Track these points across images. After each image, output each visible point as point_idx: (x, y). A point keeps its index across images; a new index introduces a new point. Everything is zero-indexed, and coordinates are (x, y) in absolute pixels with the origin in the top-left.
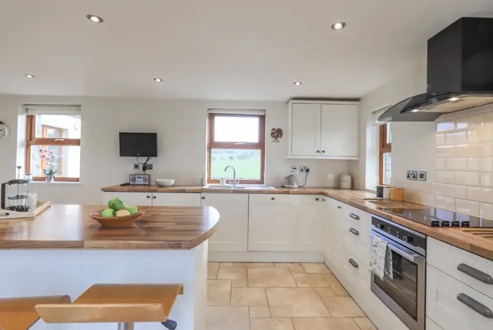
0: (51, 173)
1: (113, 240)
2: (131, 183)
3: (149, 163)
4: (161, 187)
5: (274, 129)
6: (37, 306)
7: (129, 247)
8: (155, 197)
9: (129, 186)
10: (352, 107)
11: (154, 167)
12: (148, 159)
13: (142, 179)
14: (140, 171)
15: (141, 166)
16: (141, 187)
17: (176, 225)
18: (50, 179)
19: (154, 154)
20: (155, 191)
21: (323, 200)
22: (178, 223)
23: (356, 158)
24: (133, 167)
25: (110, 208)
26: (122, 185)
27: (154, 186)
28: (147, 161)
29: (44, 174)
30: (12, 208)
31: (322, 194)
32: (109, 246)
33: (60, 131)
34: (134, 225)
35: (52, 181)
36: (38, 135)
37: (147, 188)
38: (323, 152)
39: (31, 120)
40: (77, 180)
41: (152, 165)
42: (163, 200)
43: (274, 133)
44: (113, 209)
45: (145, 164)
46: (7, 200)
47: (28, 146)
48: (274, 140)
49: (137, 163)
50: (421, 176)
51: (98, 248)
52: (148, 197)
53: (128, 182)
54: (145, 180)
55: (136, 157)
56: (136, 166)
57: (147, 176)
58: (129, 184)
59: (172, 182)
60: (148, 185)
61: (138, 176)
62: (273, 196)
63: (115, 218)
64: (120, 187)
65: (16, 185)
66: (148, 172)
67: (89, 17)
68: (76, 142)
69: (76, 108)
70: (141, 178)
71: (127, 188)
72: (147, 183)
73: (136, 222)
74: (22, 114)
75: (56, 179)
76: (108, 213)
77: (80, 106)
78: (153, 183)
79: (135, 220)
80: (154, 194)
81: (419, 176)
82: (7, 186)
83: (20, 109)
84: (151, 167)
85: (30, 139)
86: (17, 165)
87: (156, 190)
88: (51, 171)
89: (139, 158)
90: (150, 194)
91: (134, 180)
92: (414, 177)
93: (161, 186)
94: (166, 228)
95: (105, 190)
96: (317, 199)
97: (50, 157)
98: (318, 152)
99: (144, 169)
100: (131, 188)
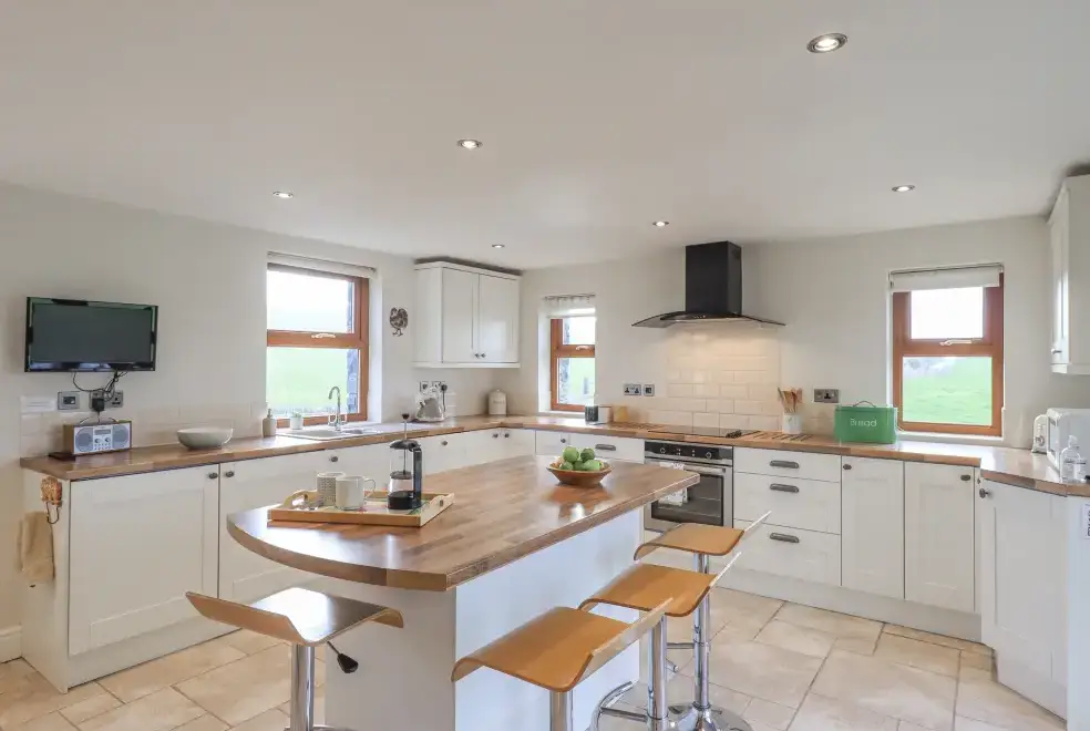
2: (79, 452)
3: (116, 388)
5: (394, 310)
8: (230, 474)
10: (511, 283)
12: (117, 377)
13: (110, 436)
15: (84, 400)
19: (144, 363)
20: (229, 459)
21: (507, 436)
23: (517, 366)
24: (57, 401)
28: (110, 384)
31: (502, 426)
38: (483, 356)
41: (127, 394)
43: (395, 318)
45: (102, 391)
48: (394, 330)
49: (69, 389)
50: (648, 390)
52: (213, 476)
56: (67, 401)
62: (444, 437)
70: (109, 431)
72: (127, 446)
81: (643, 392)
84: (118, 401)
89: (78, 374)
90: (214, 469)
91: (87, 440)
92: (637, 392)
93: (194, 448)
95: (78, 476)
96: (496, 436)
98: (477, 355)
99: (97, 405)
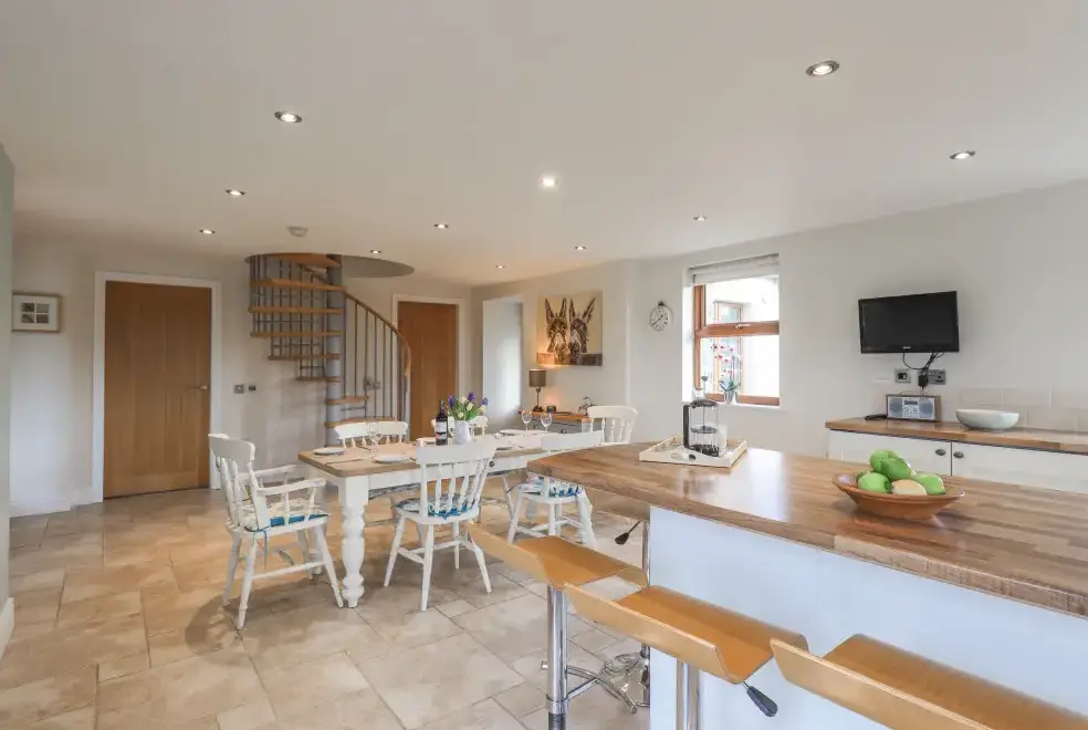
0: (732, 387)
1: (894, 546)
2: (890, 415)
3: (933, 367)
4: (973, 430)
6: (775, 642)
7: (943, 576)
8: (958, 456)
9: (884, 421)
11: (949, 377)
12: (932, 358)
13: (917, 407)
14: (912, 386)
15: (914, 376)
16: (915, 427)
17: (1069, 544)
18: (731, 399)
19: (952, 345)
20: (961, 440)
22: (1074, 542)
24: (893, 376)
25: (875, 471)
26: (869, 418)
27: (952, 424)
28: (929, 363)
29: (721, 389)
30: (697, 448)
32: (891, 560)
33: (739, 308)
34: (936, 520)
35: (734, 402)
36: (710, 320)
37: (932, 428)
39: (699, 293)
40: (776, 402)
41: (943, 373)
42: (983, 464)
44: (886, 475)
45: (925, 369)
46: (691, 434)
47: (696, 340)
49: (902, 367)
51: (865, 557)
52: (940, 453)
53: (883, 412)
54: (926, 408)
55: (900, 355)
56: (901, 376)
57: (932, 400)
58: (884, 417)
59: (1012, 418)
60: (934, 422)
61: (907, 399)
63: (889, 496)
64: (864, 423)
65: (701, 408)
66: (932, 389)
67: (810, 71)
68: (772, 328)
69: (770, 260)
70: (916, 403)
71: (882, 425)
72: (933, 418)
73: (939, 515)
74: (689, 286)
75: (741, 399)
76: (874, 483)
77: (777, 255)
78: (948, 416)
79: (939, 510)
80: (958, 447)
82: (690, 409)
83: (685, 277)
84: (940, 378)
85: (701, 327)
86: (702, 375)
87: (964, 436)
88: (732, 384)
89: (907, 355)
90: (944, 446)
91: (897, 407)
93: (973, 428)
94: (1038, 549)
95: (834, 427)
97: (729, 358)
99: (923, 382)
100: (890, 425)
